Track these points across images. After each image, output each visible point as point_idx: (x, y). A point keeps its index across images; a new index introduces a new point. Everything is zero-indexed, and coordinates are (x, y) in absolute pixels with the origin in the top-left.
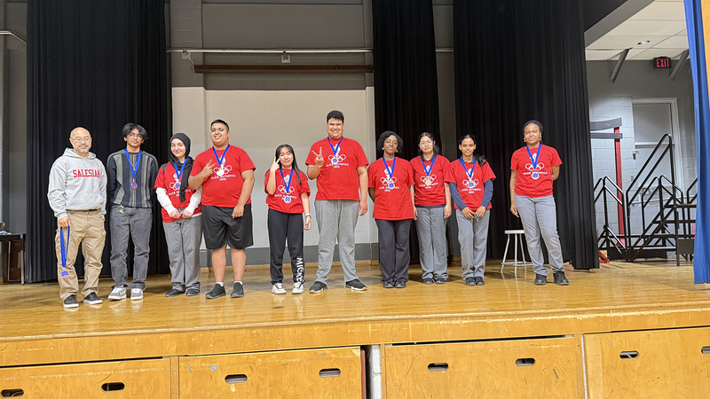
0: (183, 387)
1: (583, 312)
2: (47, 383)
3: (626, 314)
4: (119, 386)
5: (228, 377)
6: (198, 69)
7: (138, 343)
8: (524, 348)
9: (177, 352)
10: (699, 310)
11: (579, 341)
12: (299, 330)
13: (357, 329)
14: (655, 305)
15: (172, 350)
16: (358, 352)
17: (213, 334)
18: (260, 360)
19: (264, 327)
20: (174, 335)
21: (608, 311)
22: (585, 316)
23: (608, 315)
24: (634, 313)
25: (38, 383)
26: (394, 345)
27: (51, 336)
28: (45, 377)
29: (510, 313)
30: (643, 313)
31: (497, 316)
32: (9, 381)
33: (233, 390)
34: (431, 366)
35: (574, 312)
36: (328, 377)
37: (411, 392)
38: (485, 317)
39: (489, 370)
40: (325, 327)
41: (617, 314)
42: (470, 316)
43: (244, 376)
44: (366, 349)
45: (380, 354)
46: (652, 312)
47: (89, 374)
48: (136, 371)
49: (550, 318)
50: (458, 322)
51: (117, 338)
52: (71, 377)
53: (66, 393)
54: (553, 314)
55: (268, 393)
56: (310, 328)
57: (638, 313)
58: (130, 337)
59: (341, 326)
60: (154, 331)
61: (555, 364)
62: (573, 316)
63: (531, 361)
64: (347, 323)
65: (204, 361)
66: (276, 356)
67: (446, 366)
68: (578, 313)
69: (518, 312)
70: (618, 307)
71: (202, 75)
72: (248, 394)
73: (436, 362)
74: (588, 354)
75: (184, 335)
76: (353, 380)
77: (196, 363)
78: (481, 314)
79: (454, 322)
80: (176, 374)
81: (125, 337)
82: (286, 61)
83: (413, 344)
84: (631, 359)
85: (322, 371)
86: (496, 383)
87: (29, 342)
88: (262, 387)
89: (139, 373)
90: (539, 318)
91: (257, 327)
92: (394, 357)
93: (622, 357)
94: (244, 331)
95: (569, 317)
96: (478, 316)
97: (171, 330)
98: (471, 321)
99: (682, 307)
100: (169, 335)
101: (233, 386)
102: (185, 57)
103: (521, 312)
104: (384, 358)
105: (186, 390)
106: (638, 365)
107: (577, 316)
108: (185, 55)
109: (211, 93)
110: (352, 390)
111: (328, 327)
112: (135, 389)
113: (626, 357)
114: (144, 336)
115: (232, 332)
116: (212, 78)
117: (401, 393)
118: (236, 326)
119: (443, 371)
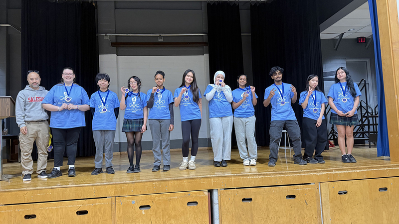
0: (118, 212)
1: (320, 171)
2: (48, 211)
3: (341, 172)
4: (85, 212)
5: (141, 207)
6: (113, 44)
7: (94, 190)
8: (290, 190)
9: (114, 194)
10: (377, 169)
11: (318, 186)
12: (176, 183)
13: (206, 181)
14: (355, 167)
15: (112, 193)
16: (206, 193)
17: (133, 185)
18: (157, 198)
19: (159, 181)
20: (113, 186)
21: (332, 171)
22: (320, 173)
23: (332, 173)
24: (345, 172)
25: (44, 212)
26: (224, 189)
27: (50, 187)
28: (47, 208)
29: (283, 172)
30: (349, 171)
31: (276, 174)
32: (29, 210)
33: (144, 213)
34: (244, 200)
35: (315, 172)
36: (192, 206)
37: (234, 213)
38: (270, 174)
39: (272, 201)
40: (190, 181)
41: (337, 172)
42: (263, 174)
43: (149, 206)
44: (210, 191)
45: (218, 194)
46: (354, 171)
47: (70, 206)
48: (94, 204)
49: (303, 174)
50: (257, 177)
51: (84, 187)
52: (61, 208)
53: (58, 216)
54: (304, 172)
55: (161, 215)
56: (182, 181)
57: (347, 172)
58: (90, 187)
59: (198, 180)
60: (103, 184)
61: (306, 198)
62: (314, 174)
63: (294, 196)
64: (201, 178)
65: (129, 199)
66: (165, 196)
67: (250, 200)
68: (317, 172)
69: (287, 172)
70: (337, 169)
71: (115, 48)
72: (151, 215)
73: (246, 198)
74: (322, 192)
75: (119, 185)
76: (204, 207)
77: (124, 200)
78: (268, 173)
79: (255, 177)
80: (114, 205)
81: (88, 187)
82: (161, 40)
83: (234, 188)
84: (344, 195)
85: (189, 203)
86: (277, 208)
87: (38, 191)
88: (158, 212)
89: (95, 205)
90: (297, 175)
91: (155, 181)
92: (225, 195)
93: (339, 194)
94: (149, 183)
95: (312, 174)
96: (267, 174)
97: (112, 183)
98: (263, 177)
99: (369, 168)
100: (110, 186)
101: (143, 211)
102: (106, 38)
103: (289, 172)
104: (220, 196)
105: (119, 213)
106: (347, 198)
107: (316, 173)
108: (106, 37)
109: (120, 57)
110: (204, 212)
111: (191, 181)
112: (93, 214)
113: (341, 194)
114: (98, 187)
115: (143, 184)
116: (121, 49)
117: (229, 214)
118: (145, 181)
119: (250, 202)
